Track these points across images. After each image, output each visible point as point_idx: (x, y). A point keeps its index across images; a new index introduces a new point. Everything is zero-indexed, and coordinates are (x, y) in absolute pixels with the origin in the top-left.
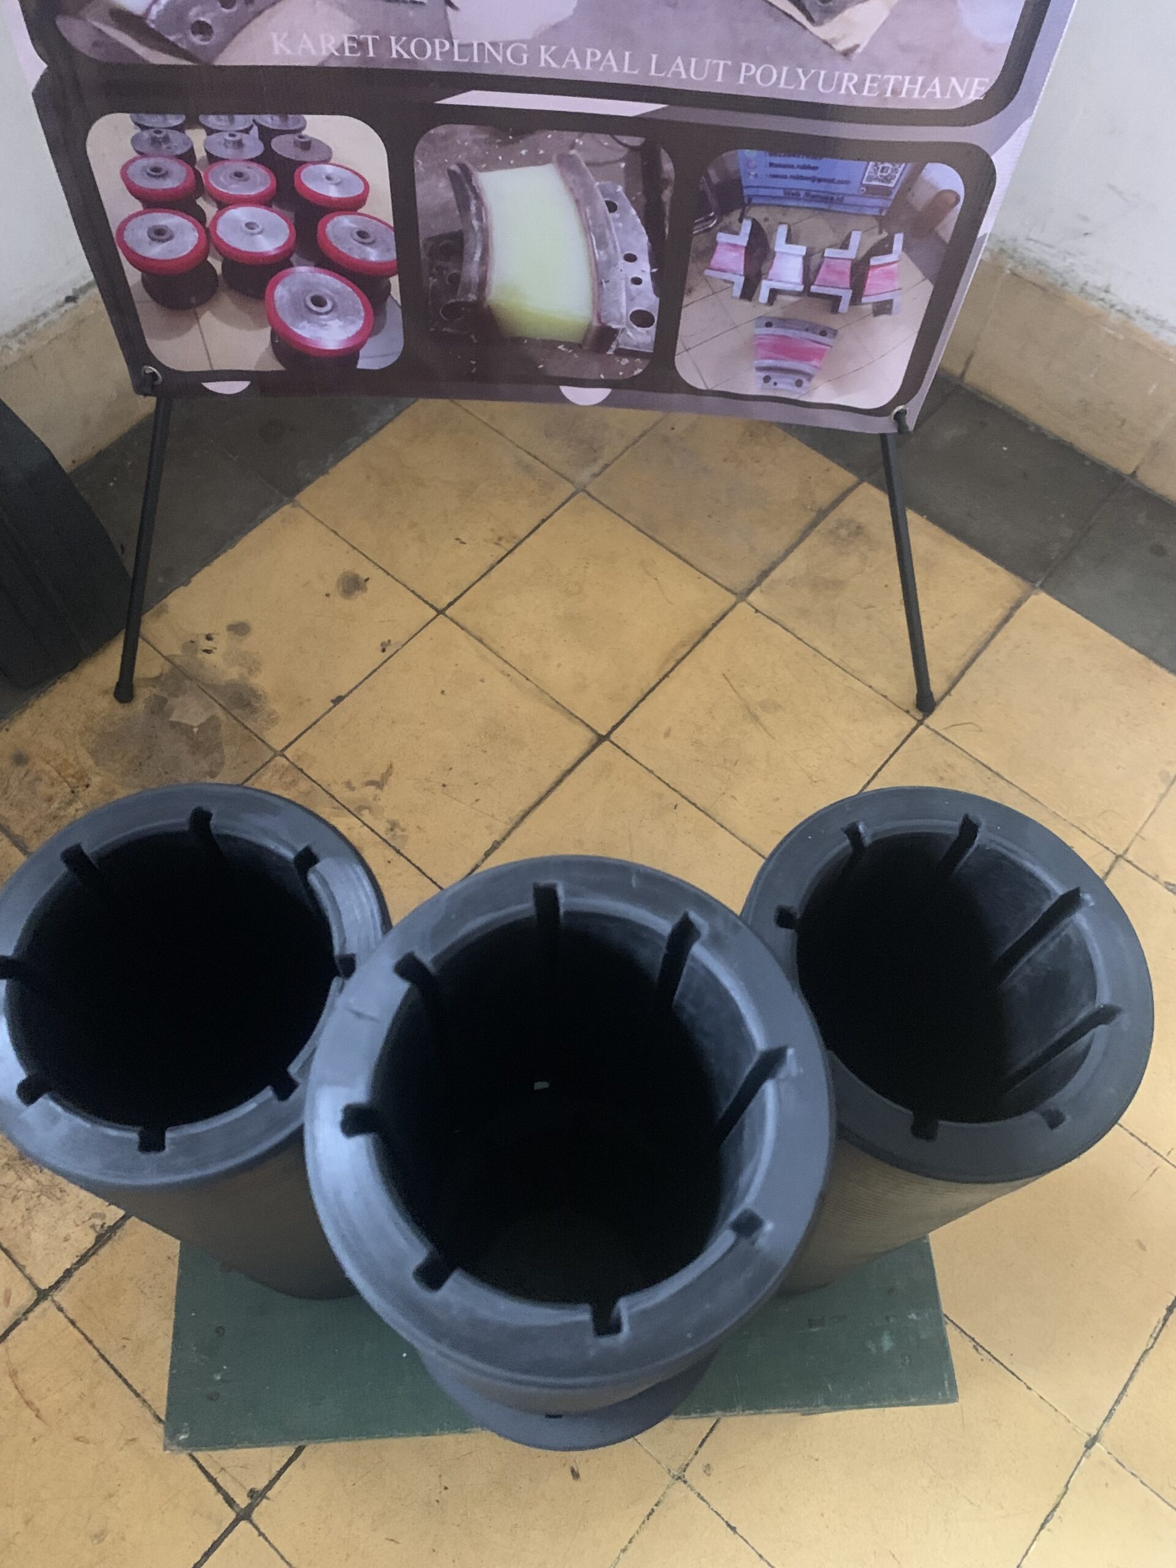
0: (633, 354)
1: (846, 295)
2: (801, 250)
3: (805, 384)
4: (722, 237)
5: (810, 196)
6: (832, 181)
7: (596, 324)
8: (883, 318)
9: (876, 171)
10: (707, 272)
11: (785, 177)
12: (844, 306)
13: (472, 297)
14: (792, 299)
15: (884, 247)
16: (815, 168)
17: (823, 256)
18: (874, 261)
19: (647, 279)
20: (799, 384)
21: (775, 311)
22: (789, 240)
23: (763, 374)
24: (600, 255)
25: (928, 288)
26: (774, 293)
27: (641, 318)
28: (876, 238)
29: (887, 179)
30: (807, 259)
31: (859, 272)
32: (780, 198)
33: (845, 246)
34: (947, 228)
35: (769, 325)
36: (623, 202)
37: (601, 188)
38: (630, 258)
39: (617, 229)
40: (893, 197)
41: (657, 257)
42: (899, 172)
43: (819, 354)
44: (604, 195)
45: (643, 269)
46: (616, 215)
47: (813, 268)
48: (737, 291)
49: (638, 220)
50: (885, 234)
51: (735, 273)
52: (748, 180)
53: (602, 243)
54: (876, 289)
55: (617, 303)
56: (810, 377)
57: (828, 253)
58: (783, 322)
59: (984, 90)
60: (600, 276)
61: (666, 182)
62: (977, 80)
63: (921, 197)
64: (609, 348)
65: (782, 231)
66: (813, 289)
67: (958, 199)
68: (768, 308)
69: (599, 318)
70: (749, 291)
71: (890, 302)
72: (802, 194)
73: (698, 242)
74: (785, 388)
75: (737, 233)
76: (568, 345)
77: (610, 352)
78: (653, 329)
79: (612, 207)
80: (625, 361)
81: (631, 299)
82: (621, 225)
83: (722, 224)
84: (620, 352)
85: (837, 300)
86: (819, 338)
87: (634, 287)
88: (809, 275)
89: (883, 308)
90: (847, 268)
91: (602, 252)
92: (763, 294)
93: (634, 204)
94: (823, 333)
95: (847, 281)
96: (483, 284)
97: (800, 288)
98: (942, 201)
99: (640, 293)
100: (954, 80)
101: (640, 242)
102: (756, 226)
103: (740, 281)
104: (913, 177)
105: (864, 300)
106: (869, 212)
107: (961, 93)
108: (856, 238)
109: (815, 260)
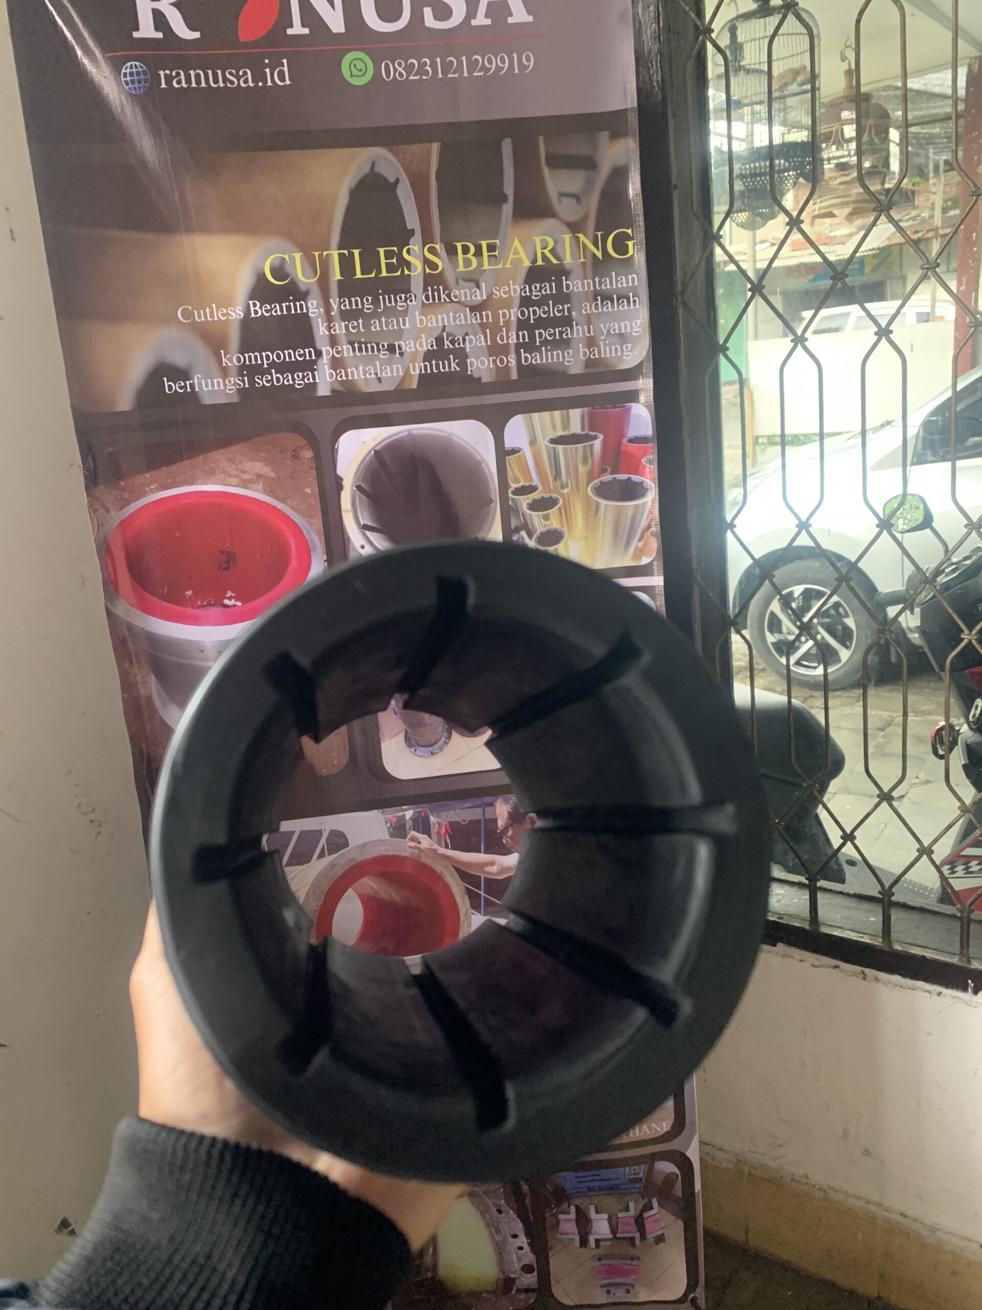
0: (526, 1291)
1: (637, 1236)
2: (606, 1216)
3: (631, 1291)
4: (562, 1217)
5: (600, 1189)
6: (609, 1180)
7: (502, 1276)
8: (661, 1244)
9: (630, 1171)
10: (558, 1236)
11: (586, 1182)
12: (638, 1242)
13: (430, 1275)
14: (608, 1243)
15: (648, 1207)
16: (599, 1175)
17: (618, 1218)
18: (645, 1215)
19: (526, 1246)
20: (628, 1291)
21: (600, 1251)
22: (597, 1212)
23: (605, 1289)
24: (498, 1238)
25: (680, 1224)
26: (597, 1241)
27: (527, 1269)
28: (642, 1203)
29: (638, 1174)
30: (610, 1220)
31: (640, 1222)
32: (585, 1192)
33: (627, 1209)
34: (678, 1190)
35: (600, 1259)
36: (505, 1208)
37: (493, 1203)
38: (515, 1236)
39: (505, 1222)
40: (643, 1181)
41: (528, 1234)
42: (641, 1171)
43: (634, 1272)
44: (495, 1206)
45: (523, 1241)
46: (503, 1215)
47: (614, 1223)
48: (577, 1243)
49: (515, 1216)
50: (646, 1201)
51: (573, 1234)
52: (567, 1186)
53: (498, 1231)
54: (652, 1230)
55: (512, 1262)
56: (633, 1286)
57: (620, 1215)
58: (607, 1256)
59: (669, 1126)
60: (500, 1249)
61: (526, 1195)
62: (664, 1123)
63: (659, 1179)
64: (511, 1289)
65: (592, 1208)
66: (618, 1235)
67: (677, 1176)
68: (596, 1250)
69: (503, 1273)
70: (584, 1242)
71: (663, 1235)
72: (597, 1189)
73: (550, 1221)
74: (620, 1295)
75: (569, 1213)
76: (488, 1292)
77: (513, 1292)
78: (535, 1273)
79: (500, 1212)
80: (523, 1296)
81: (520, 1259)
82: (506, 1220)
83: (559, 1210)
84: (518, 1291)
85: (632, 1239)
86: (629, 1262)
87: (521, 1252)
88: (614, 1229)
89: (660, 1239)
90: (632, 1221)
91: (499, 1236)
92: (592, 1244)
93: (511, 1208)
94: (632, 1259)
95: (635, 1228)
96: (435, 1267)
97: (611, 1236)
98: (669, 1180)
99: (523, 1254)
100: (653, 1125)
101: (518, 1226)
102: (577, 1208)
103: (577, 1237)
104: (651, 1170)
105: (648, 1237)
106: (633, 1190)
107: (659, 1129)
108: (632, 1205)
109: (614, 1219)
